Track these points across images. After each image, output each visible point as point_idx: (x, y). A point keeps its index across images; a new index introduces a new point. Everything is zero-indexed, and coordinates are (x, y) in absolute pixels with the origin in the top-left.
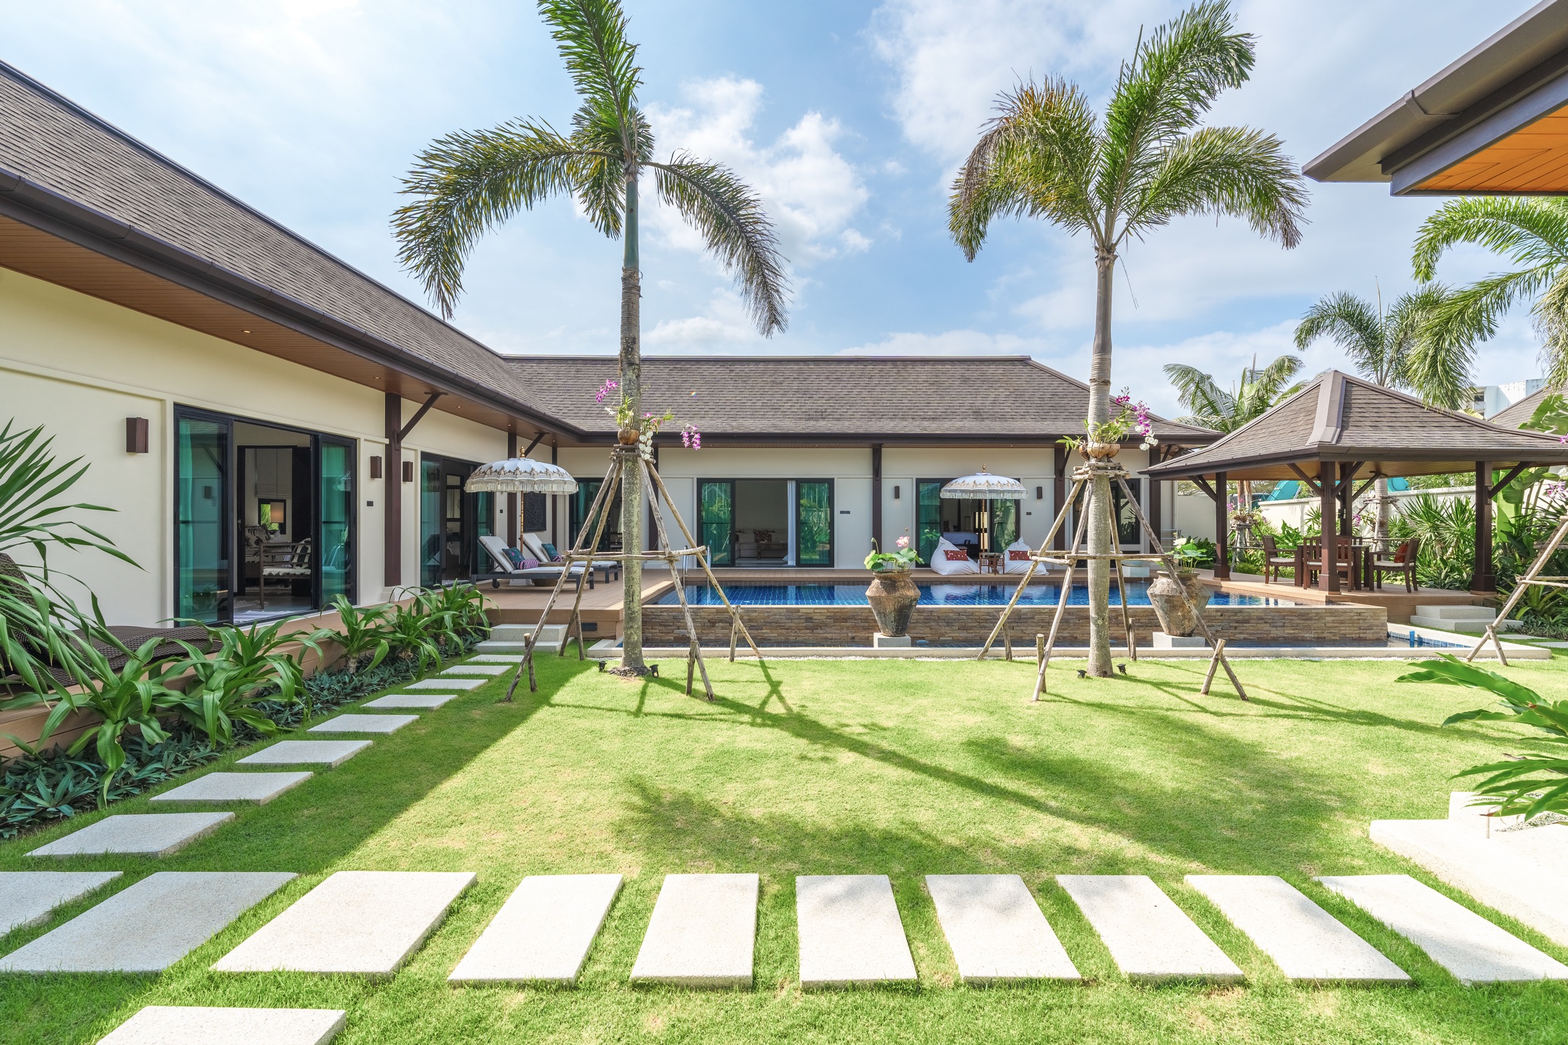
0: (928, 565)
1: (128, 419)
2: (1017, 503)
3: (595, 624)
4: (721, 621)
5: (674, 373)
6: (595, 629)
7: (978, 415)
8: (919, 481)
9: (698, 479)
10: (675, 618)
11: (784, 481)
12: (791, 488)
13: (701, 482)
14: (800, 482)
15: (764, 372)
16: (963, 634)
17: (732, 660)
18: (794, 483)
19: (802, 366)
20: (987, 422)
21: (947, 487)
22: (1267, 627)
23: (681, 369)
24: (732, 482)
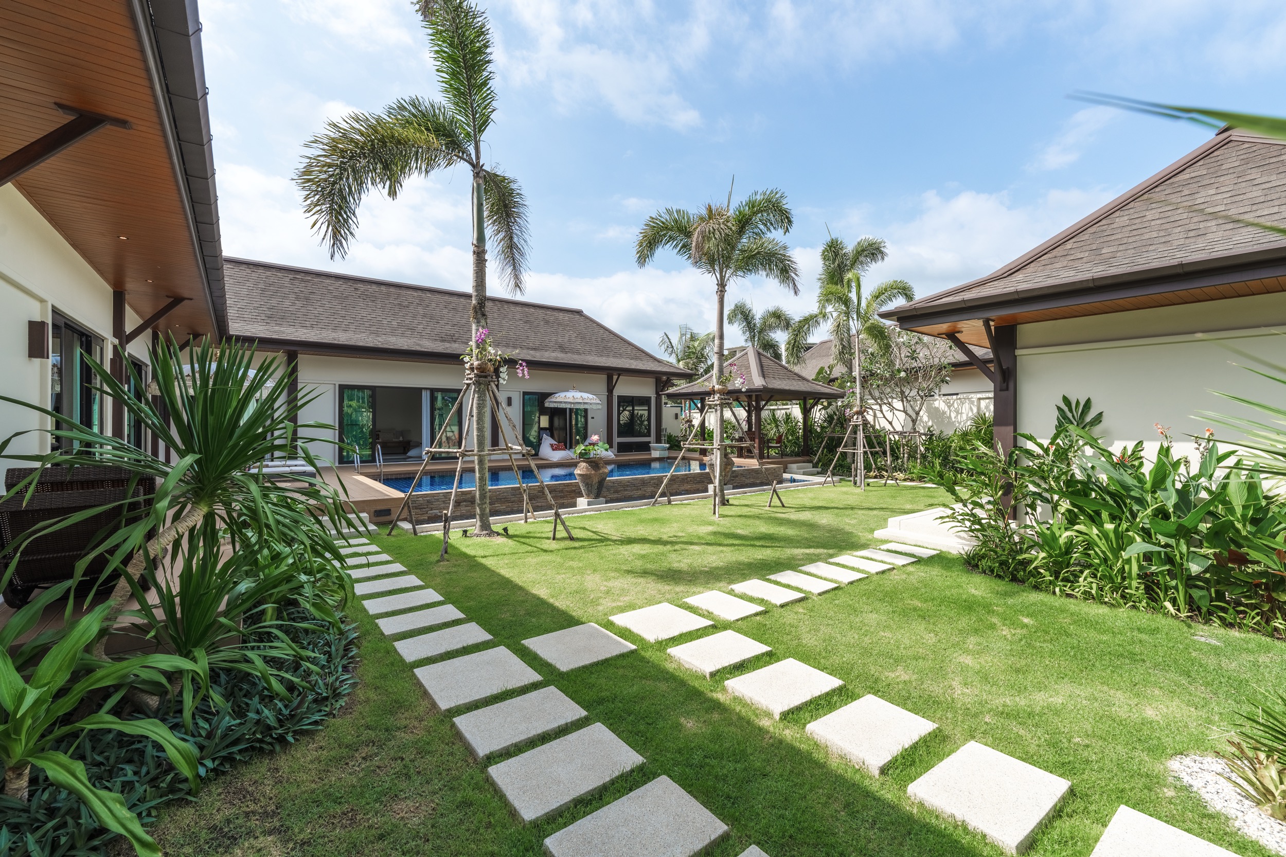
0: (536, 454)
1: (30, 322)
2: (586, 410)
3: (390, 510)
4: (465, 501)
5: (296, 282)
6: (390, 514)
7: (562, 348)
8: (525, 393)
9: (340, 386)
10: (428, 501)
11: (419, 391)
12: (426, 397)
13: (343, 389)
14: (433, 391)
15: (388, 295)
16: (616, 495)
17: (526, 522)
18: (428, 392)
19: (420, 293)
20: (569, 355)
21: (549, 399)
22: (744, 479)
23: (302, 280)
24: (373, 388)
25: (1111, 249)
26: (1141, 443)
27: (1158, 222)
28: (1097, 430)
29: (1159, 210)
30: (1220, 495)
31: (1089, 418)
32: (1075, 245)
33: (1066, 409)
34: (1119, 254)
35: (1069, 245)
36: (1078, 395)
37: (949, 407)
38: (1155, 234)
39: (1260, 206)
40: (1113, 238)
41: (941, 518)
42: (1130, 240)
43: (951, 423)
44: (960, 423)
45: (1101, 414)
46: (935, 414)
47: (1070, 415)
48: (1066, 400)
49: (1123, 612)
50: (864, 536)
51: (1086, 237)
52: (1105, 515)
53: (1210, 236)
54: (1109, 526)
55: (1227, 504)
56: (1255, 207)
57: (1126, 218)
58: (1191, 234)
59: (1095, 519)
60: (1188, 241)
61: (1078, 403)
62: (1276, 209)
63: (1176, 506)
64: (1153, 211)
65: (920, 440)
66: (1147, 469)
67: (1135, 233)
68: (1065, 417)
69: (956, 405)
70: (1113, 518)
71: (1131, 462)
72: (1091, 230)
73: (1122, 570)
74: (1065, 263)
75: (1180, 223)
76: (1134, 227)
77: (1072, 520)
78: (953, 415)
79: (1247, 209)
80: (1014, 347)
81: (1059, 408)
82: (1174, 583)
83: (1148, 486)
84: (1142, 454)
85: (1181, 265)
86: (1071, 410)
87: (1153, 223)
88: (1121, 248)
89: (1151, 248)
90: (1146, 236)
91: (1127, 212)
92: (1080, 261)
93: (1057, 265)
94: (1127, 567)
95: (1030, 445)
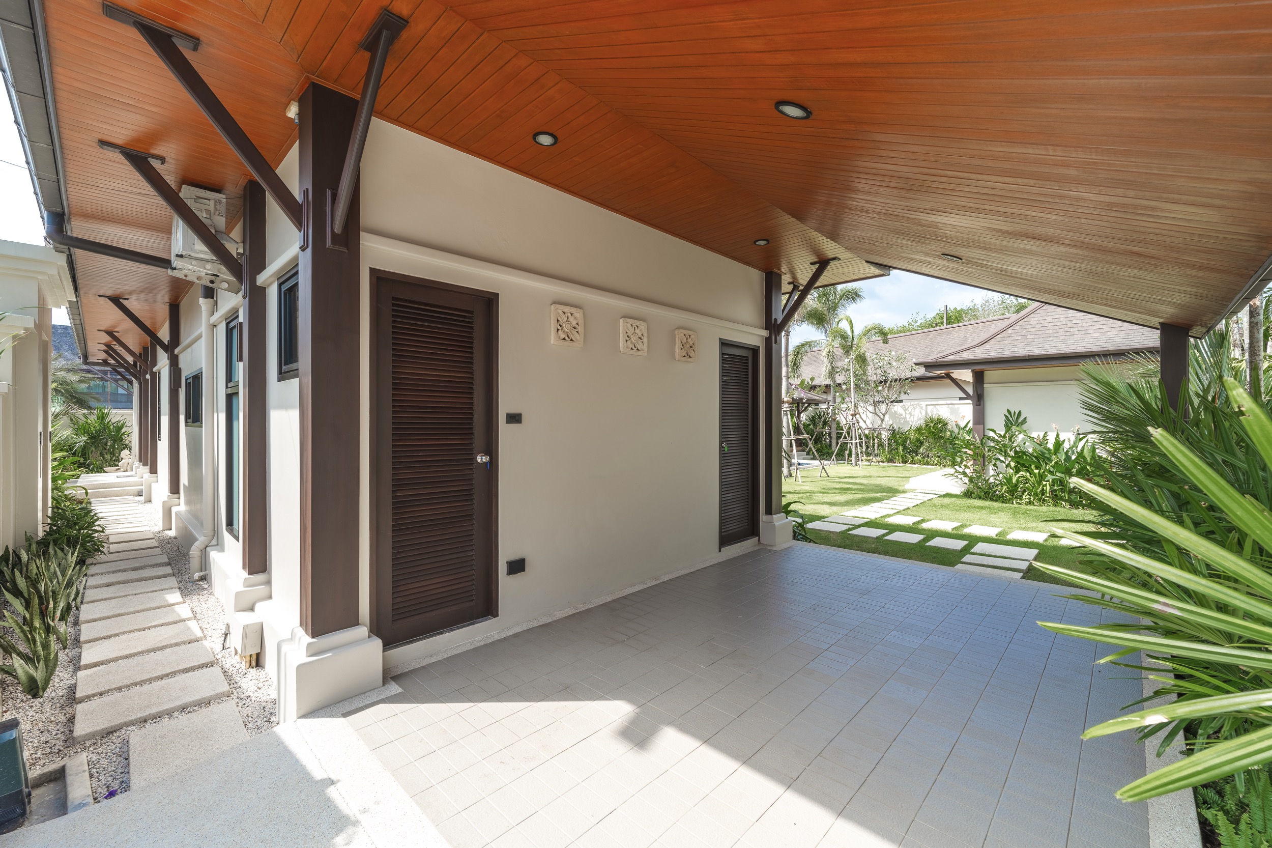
25: (1032, 337)
26: (1046, 433)
27: (1052, 324)
28: (1025, 427)
29: (1052, 317)
30: (1081, 454)
31: (1020, 420)
32: (1013, 331)
33: (1009, 416)
34: (1036, 340)
35: (1010, 330)
36: (1015, 409)
37: (905, 411)
38: (1051, 331)
39: (1095, 323)
40: (1032, 330)
41: (945, 475)
42: (1041, 332)
43: (906, 422)
44: (913, 422)
45: (1026, 418)
46: (895, 415)
47: (1011, 419)
48: (1009, 411)
49: (1044, 508)
50: (901, 488)
51: (1018, 327)
52: (1033, 467)
53: (1075, 336)
54: (1036, 471)
55: (1084, 458)
56: (1093, 324)
57: (1037, 319)
58: (1068, 334)
59: (1028, 469)
60: (1067, 337)
61: (1015, 413)
62: (1101, 327)
63: (1065, 460)
64: (1049, 317)
65: (885, 435)
66: (1050, 445)
67: (1042, 329)
68: (1009, 420)
69: (910, 410)
70: (1037, 468)
71: (1043, 442)
72: (1020, 323)
73: (1043, 489)
74: (1010, 342)
75: (1062, 327)
76: (1041, 325)
77: (1017, 472)
78: (908, 416)
79: (1090, 324)
80: (984, 383)
81: (1005, 416)
82: (1063, 494)
83: (1053, 451)
84: (1047, 438)
85: (1066, 353)
86: (1011, 417)
87: (1050, 324)
88: (1036, 336)
89: (1051, 339)
90: (1048, 332)
91: (1036, 316)
92: (1017, 341)
93: (1006, 342)
94: (1045, 488)
95: (991, 434)
